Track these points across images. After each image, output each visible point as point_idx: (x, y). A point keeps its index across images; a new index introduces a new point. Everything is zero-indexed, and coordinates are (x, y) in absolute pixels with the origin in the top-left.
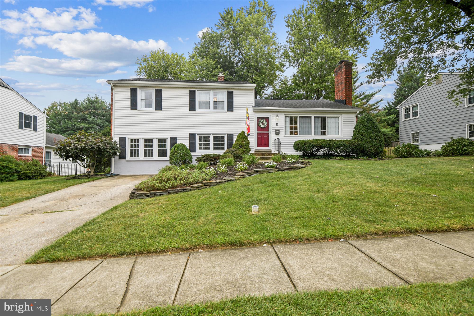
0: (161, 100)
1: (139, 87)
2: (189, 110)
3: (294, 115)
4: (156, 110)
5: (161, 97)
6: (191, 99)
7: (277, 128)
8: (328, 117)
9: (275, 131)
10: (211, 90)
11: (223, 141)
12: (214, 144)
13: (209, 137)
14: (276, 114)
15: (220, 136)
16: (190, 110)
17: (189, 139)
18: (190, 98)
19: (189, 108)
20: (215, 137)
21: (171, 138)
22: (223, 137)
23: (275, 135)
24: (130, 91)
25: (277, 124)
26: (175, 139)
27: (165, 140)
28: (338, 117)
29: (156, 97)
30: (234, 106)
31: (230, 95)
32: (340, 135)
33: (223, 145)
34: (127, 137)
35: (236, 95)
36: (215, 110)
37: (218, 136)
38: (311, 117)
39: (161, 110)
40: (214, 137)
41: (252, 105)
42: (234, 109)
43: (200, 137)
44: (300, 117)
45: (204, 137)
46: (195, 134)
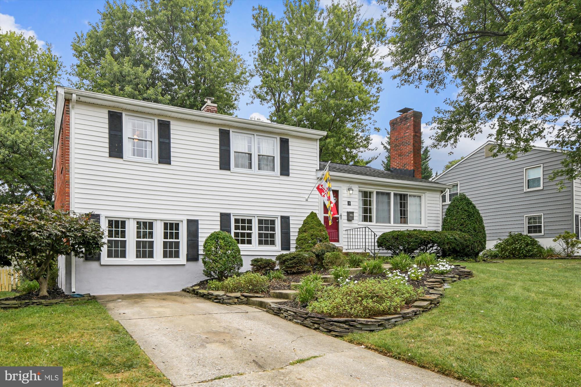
0: (169, 144)
1: (126, 110)
2: (218, 168)
3: (368, 189)
4: (159, 162)
5: (169, 138)
6: (223, 148)
7: (350, 209)
8: (410, 196)
9: (346, 214)
10: (255, 134)
11: (273, 229)
12: (259, 234)
13: (251, 220)
14: (348, 185)
15: (268, 220)
16: (221, 169)
17: (219, 223)
18: (221, 145)
19: (218, 164)
20: (260, 222)
21: (189, 221)
22: (273, 222)
23: (346, 221)
24: (106, 116)
25: (349, 203)
26: (196, 222)
27: (177, 225)
28: (420, 197)
29: (160, 136)
30: (291, 167)
31: (284, 144)
32: (423, 225)
33: (273, 236)
34: (103, 214)
35: (294, 146)
36: (261, 172)
37: (265, 220)
38: (388, 194)
39: (170, 164)
40: (259, 220)
41: (315, 166)
42: (291, 171)
43: (237, 221)
44: (378, 193)
45: (243, 221)
46: (230, 214)
